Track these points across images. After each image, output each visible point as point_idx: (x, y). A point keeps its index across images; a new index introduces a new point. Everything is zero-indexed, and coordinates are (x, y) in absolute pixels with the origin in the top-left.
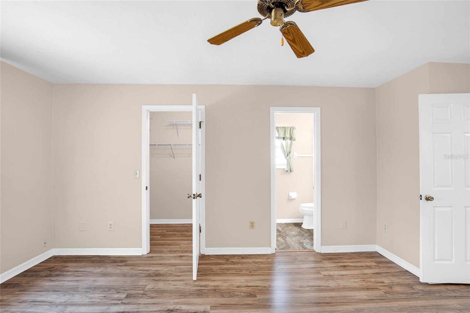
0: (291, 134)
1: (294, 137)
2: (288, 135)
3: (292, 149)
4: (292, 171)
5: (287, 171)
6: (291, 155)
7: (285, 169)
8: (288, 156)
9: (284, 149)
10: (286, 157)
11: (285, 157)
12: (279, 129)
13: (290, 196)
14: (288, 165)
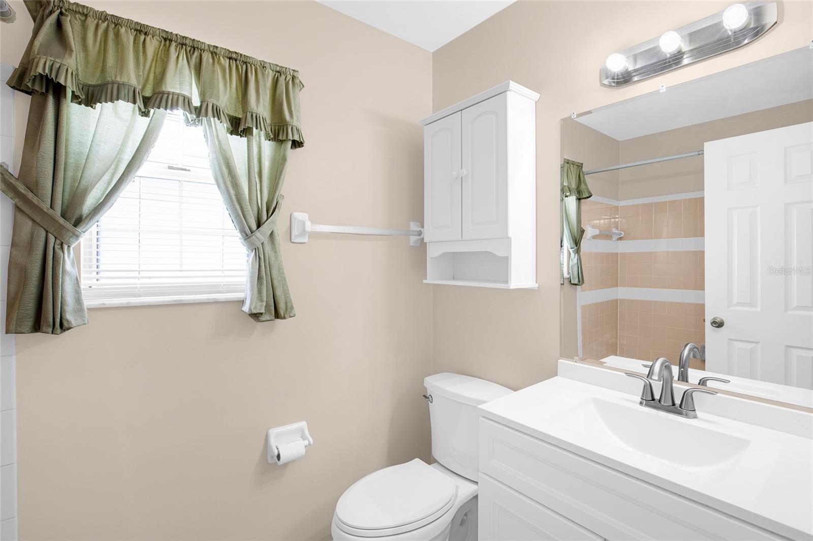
0: (281, 105)
1: (295, 123)
2: (261, 106)
3: (285, 188)
4: (282, 312)
5: (256, 316)
6: (278, 223)
7: (242, 302)
8: (259, 225)
9: (236, 184)
10: (247, 235)
11: (242, 231)
12: (206, 57)
13: (273, 442)
14: (260, 278)
